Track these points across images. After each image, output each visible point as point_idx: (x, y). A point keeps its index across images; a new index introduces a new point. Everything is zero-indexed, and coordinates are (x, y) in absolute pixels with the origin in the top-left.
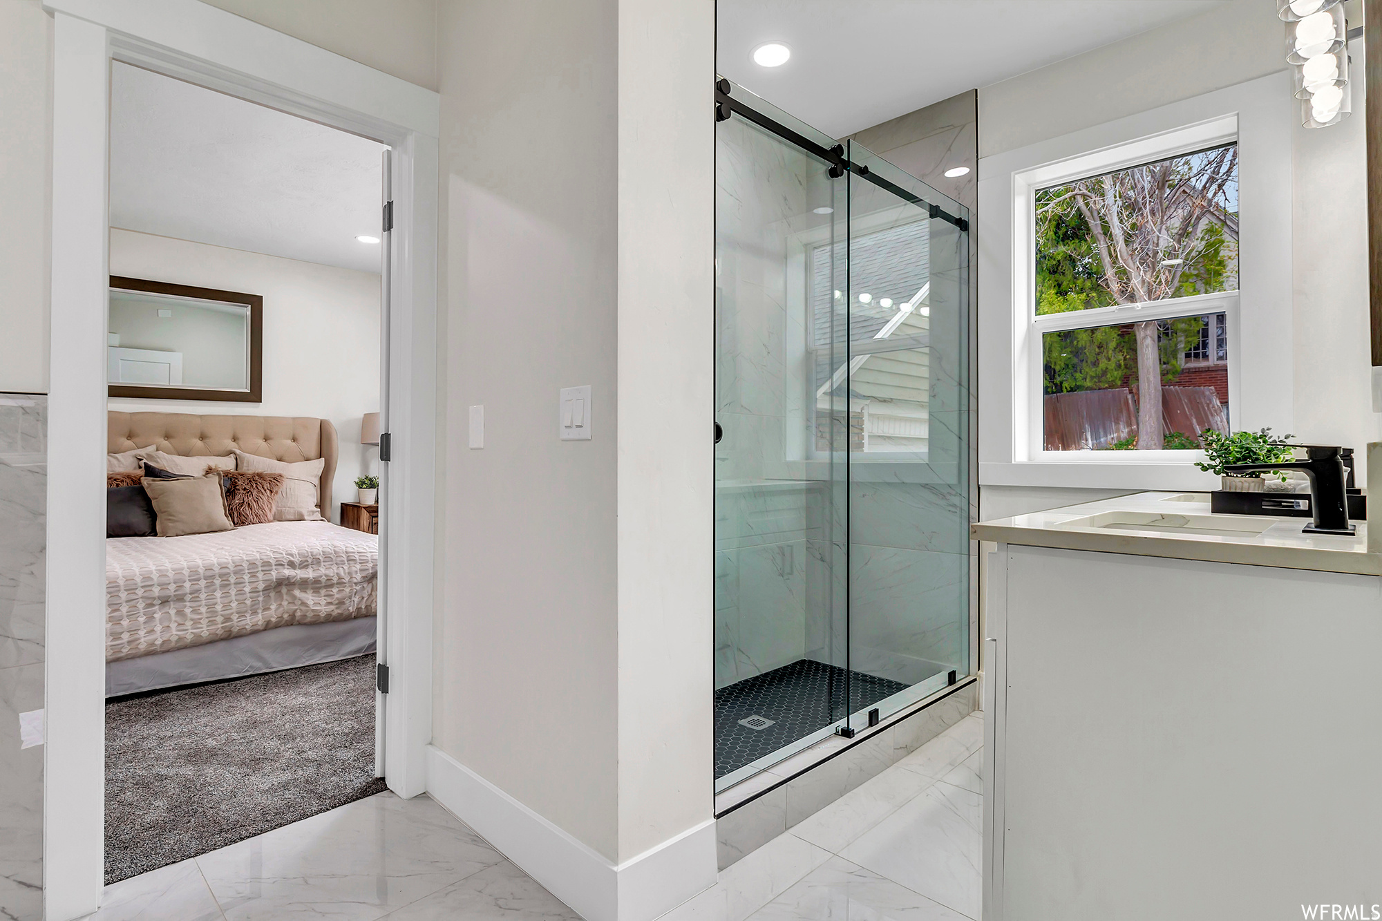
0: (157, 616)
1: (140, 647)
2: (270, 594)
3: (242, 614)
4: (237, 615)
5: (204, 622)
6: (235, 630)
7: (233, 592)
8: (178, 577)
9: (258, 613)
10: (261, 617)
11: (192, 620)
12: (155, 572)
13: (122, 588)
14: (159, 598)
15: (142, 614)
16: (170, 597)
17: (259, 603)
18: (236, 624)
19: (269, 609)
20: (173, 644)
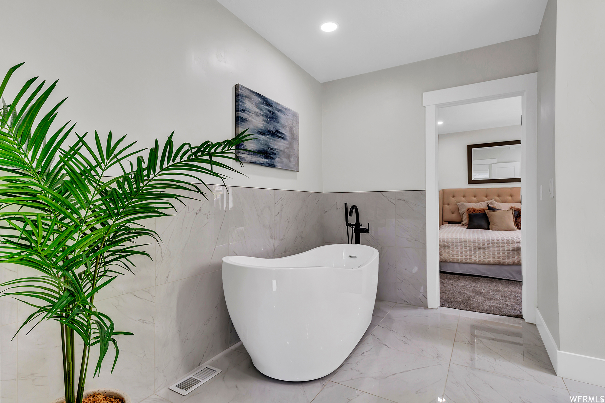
0: (477, 252)
1: (472, 261)
2: (515, 253)
3: (504, 257)
4: (502, 257)
5: (491, 257)
6: (502, 262)
7: (501, 249)
8: (483, 241)
9: (510, 258)
10: (511, 260)
11: (487, 256)
12: (477, 239)
13: (468, 242)
14: (478, 247)
15: (473, 251)
16: (481, 247)
17: (510, 255)
18: (501, 260)
19: (514, 258)
20: (482, 262)
